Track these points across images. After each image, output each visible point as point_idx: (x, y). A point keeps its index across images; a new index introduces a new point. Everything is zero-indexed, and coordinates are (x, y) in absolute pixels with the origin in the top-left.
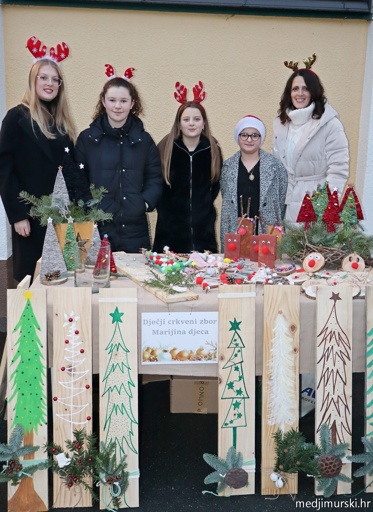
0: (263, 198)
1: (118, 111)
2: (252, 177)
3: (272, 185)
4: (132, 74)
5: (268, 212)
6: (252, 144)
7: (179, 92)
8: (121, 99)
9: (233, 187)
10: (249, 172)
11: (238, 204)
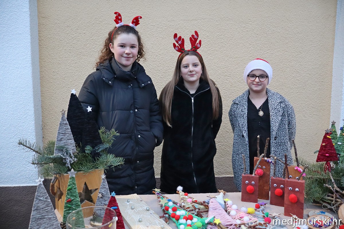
0: (274, 133)
1: (128, 56)
2: (261, 113)
3: (282, 121)
4: (139, 22)
5: (278, 146)
6: (259, 84)
7: (177, 43)
8: (131, 45)
9: (244, 123)
10: (258, 108)
11: (248, 138)
